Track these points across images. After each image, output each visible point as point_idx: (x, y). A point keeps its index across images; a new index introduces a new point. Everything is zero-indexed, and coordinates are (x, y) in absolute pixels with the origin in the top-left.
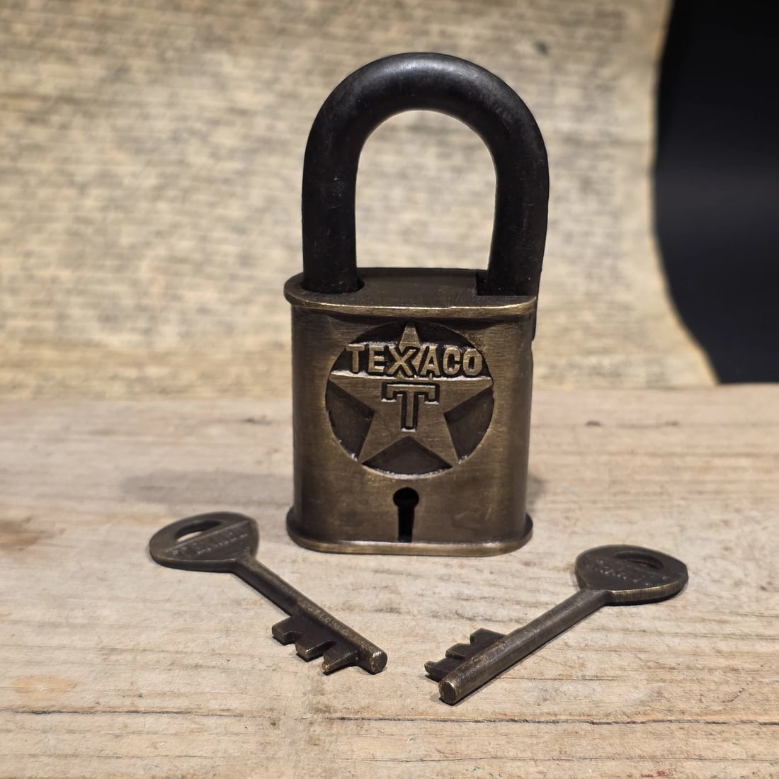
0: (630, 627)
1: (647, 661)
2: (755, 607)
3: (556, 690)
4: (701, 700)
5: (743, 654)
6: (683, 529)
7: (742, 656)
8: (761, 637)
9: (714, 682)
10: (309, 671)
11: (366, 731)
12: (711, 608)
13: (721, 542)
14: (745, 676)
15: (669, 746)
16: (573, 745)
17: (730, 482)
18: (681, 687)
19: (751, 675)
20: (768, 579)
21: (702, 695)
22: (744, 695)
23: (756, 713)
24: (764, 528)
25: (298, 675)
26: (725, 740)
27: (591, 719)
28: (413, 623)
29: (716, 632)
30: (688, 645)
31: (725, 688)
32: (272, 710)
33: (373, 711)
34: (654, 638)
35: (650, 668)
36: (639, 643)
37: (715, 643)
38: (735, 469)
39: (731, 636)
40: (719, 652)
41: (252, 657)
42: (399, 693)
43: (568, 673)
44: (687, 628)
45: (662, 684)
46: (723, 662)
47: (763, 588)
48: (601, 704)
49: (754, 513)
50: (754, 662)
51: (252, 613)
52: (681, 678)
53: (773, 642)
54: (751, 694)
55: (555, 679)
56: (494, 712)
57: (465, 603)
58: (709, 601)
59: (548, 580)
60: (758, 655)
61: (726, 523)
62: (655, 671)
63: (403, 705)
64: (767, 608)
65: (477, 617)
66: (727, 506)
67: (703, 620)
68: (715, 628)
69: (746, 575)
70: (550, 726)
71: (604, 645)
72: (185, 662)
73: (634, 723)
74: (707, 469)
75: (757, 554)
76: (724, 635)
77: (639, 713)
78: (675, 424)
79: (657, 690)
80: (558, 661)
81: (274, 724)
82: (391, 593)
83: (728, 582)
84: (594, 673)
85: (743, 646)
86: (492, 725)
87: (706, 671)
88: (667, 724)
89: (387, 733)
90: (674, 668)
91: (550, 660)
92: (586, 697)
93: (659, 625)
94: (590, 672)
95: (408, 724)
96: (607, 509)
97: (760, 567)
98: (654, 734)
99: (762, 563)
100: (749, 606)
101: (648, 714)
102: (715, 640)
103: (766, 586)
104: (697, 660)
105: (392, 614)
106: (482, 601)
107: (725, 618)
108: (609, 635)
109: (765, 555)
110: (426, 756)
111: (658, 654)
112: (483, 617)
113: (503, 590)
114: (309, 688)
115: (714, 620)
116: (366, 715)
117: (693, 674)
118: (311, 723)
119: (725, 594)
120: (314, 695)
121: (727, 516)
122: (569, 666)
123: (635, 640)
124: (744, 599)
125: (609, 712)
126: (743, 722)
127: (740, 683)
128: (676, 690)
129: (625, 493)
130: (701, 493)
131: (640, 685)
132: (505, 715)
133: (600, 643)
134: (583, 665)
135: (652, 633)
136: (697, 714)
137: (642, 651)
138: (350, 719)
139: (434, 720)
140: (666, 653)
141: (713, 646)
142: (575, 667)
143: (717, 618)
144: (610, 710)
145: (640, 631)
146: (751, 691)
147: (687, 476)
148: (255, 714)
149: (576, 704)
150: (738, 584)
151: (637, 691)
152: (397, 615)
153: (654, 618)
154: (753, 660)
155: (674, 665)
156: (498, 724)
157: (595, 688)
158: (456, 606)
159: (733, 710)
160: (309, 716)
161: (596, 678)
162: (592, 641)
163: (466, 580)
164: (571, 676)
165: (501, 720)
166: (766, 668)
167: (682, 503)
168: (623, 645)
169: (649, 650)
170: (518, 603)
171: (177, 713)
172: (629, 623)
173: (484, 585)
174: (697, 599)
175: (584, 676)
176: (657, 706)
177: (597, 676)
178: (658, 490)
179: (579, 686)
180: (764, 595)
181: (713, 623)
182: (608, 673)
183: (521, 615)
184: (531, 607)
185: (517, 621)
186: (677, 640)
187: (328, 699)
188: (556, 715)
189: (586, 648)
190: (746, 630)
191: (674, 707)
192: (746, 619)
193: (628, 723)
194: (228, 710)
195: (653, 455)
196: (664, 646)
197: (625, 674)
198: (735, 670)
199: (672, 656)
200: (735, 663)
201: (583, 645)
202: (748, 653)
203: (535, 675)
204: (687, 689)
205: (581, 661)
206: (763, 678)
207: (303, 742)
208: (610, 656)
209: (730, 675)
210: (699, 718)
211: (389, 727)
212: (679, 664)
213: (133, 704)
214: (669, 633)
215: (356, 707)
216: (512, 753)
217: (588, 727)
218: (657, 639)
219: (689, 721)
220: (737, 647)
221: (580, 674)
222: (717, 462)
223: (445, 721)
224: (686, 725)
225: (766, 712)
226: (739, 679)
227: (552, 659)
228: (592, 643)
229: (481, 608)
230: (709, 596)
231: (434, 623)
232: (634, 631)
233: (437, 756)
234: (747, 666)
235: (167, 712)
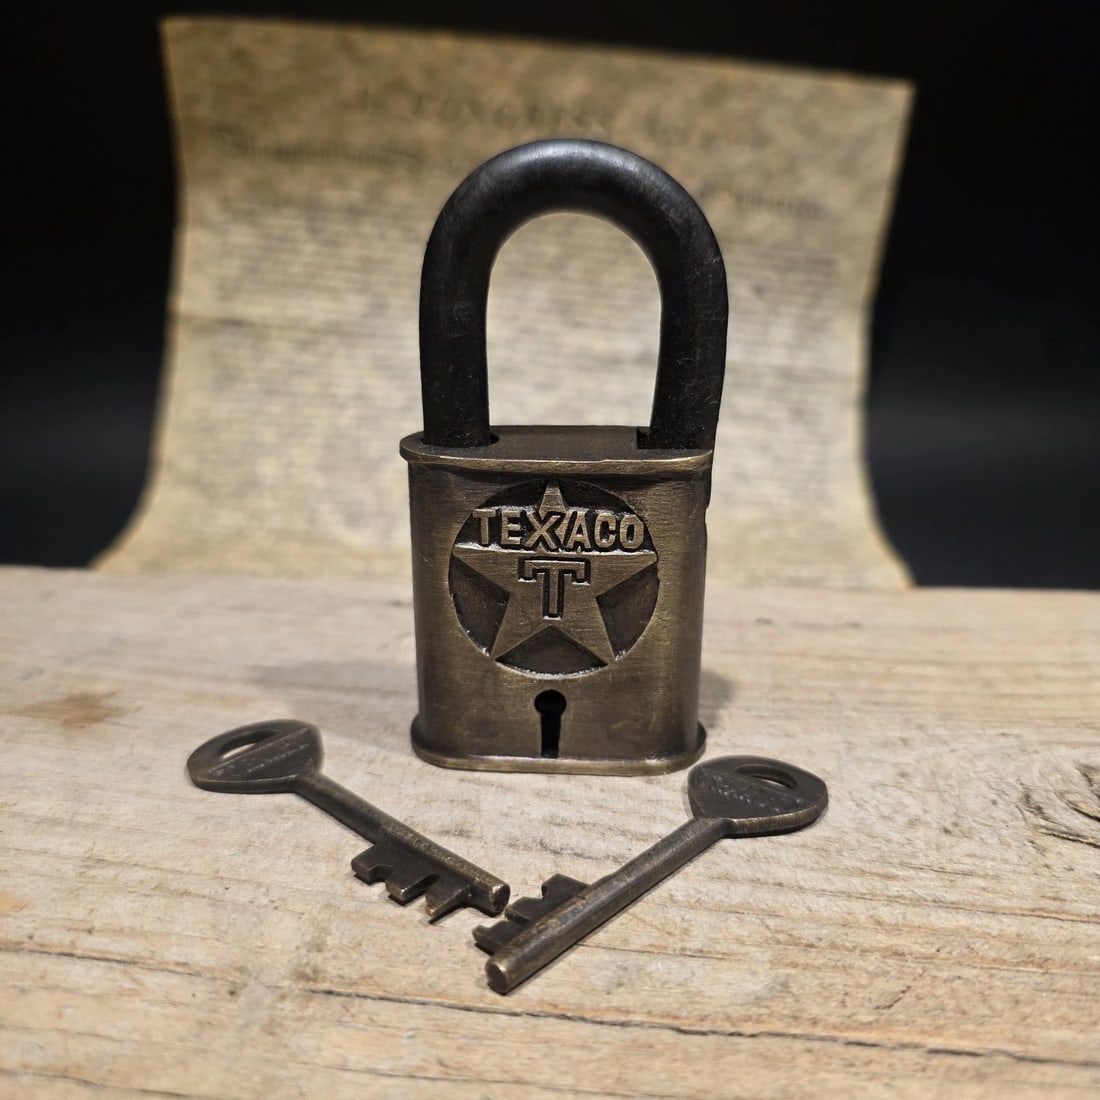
0: (761, 876)
1: (777, 932)
2: (934, 858)
3: (639, 969)
4: (843, 1003)
5: (913, 928)
6: (851, 747)
7: (909, 932)
8: (939, 903)
9: (867, 972)
10: (319, 912)
11: (353, 1016)
12: (875, 855)
13: (895, 765)
14: (913, 965)
15: (785, 1082)
16: (640, 1069)
17: (914, 693)
18: (818, 978)
19: (922, 965)
20: (954, 819)
21: (846, 994)
22: (908, 998)
23: (923, 1032)
24: (952, 751)
25: (304, 917)
26: (873, 1077)
27: (676, 1023)
28: (482, 853)
29: (878, 892)
30: (836, 909)
31: (881, 984)
32: (242, 970)
33: (376, 983)
34: (793, 896)
35: (778, 942)
36: (769, 903)
37: (874, 908)
38: (920, 678)
39: (900, 900)
40: (879, 923)
41: (259, 885)
42: (422, 957)
43: (664, 943)
44: (839, 883)
45: (792, 971)
46: (883, 940)
47: (947, 831)
48: (697, 999)
49: (941, 732)
50: (927, 943)
51: (289, 825)
52: (820, 962)
53: (957, 913)
54: (919, 998)
55: (643, 952)
56: (541, 1002)
57: (556, 829)
58: (873, 845)
59: (670, 803)
60: (934, 932)
61: (905, 741)
62: (785, 949)
63: (420, 978)
64: (951, 860)
65: (566, 849)
66: (907, 721)
67: (862, 873)
68: (878, 884)
69: (925, 812)
70: (615, 1031)
71: (722, 902)
72: (174, 886)
73: (740, 1035)
74: (887, 676)
75: (941, 783)
76: (889, 897)
77: (748, 1019)
78: (856, 625)
79: (782, 979)
80: (654, 924)
81: (232, 993)
82: (469, 810)
83: (901, 820)
84: (698, 946)
85: (914, 916)
86: (532, 1021)
87: (858, 952)
88: (788, 1041)
89: (380, 1023)
90: (811, 946)
91: (644, 921)
92: (679, 984)
93: (802, 877)
94: (694, 944)
95: (415, 1009)
96: (762, 717)
97: (944, 801)
98: (766, 1058)
99: (946, 795)
100: (927, 856)
101: (763, 1022)
102: (874, 904)
103: (950, 828)
104: (847, 935)
105: (460, 838)
106: (579, 827)
107: (893, 871)
108: (732, 888)
109: (951, 786)
110: (419, 1068)
111: (793, 920)
112: (572, 849)
113: (610, 814)
114: (308, 939)
115: (877, 874)
116: (362, 990)
117: (837, 958)
118: (283, 997)
119: (894, 836)
120: (309, 951)
121: (906, 734)
122: (669, 933)
123: (766, 898)
124: (921, 845)
125: (706, 1013)
126: (904, 1046)
127: (906, 977)
128: (810, 981)
129: (787, 700)
130: (877, 704)
131: (760, 970)
132: (555, 1006)
133: (718, 898)
134: (686, 931)
135: (791, 888)
136: (835, 1028)
137: (773, 914)
138: (339, 994)
139: (451, 1007)
140: (805, 920)
141: (872, 912)
142: (675, 935)
143: (881, 871)
144: (709, 1010)
145: (775, 884)
146: (920, 991)
147: (863, 684)
148: (217, 974)
149: (663, 996)
150: (913, 823)
151: (755, 980)
152: (464, 839)
153: (796, 866)
154: (926, 939)
155: (813, 940)
156: (541, 1022)
157: (696, 970)
158: (542, 833)
159: (890, 1022)
160: (286, 983)
161: (701, 954)
162: (706, 895)
163: (568, 798)
164: (665, 948)
165: (548, 1015)
166: (943, 954)
167: (854, 714)
168: (748, 903)
169: (783, 913)
170: (624, 833)
171: (119, 962)
172: (763, 871)
173: (587, 806)
174: (858, 841)
175: (683, 949)
176: (778, 1007)
177: (701, 951)
178: (825, 697)
179: (674, 966)
180: (946, 840)
181: (876, 878)
182: (718, 947)
183: (624, 851)
184: (638, 840)
185: (615, 860)
186: (822, 901)
187: (325, 959)
188: (628, 1012)
189: (697, 905)
190: (920, 892)
191: (803, 1011)
192: (922, 874)
193: (732, 1034)
194: (185, 964)
195: (827, 658)
196: (804, 909)
197: (743, 950)
198: (899, 954)
199: (813, 925)
200: (901, 942)
201: (693, 900)
202: (920, 927)
203: (617, 944)
204: (827, 982)
205: (685, 925)
206: (939, 970)
207: (256, 1028)
208: (727, 919)
209: (890, 961)
210: (836, 1034)
211: (387, 1012)
212: (820, 939)
213: (73, 943)
214: (813, 890)
215: (355, 976)
216: (545, 1076)
217: (668, 1036)
218: (796, 897)
219: (822, 1039)
220: (904, 918)
221: (679, 946)
222: (901, 669)
223: (469, 1009)
224: (816, 1045)
225: (938, 1030)
226: (904, 969)
227: (647, 919)
228: (706, 898)
229: (574, 838)
230: (874, 837)
231: (508, 854)
232: (766, 883)
233: (435, 1071)
234: (916, 948)
235: (108, 960)
